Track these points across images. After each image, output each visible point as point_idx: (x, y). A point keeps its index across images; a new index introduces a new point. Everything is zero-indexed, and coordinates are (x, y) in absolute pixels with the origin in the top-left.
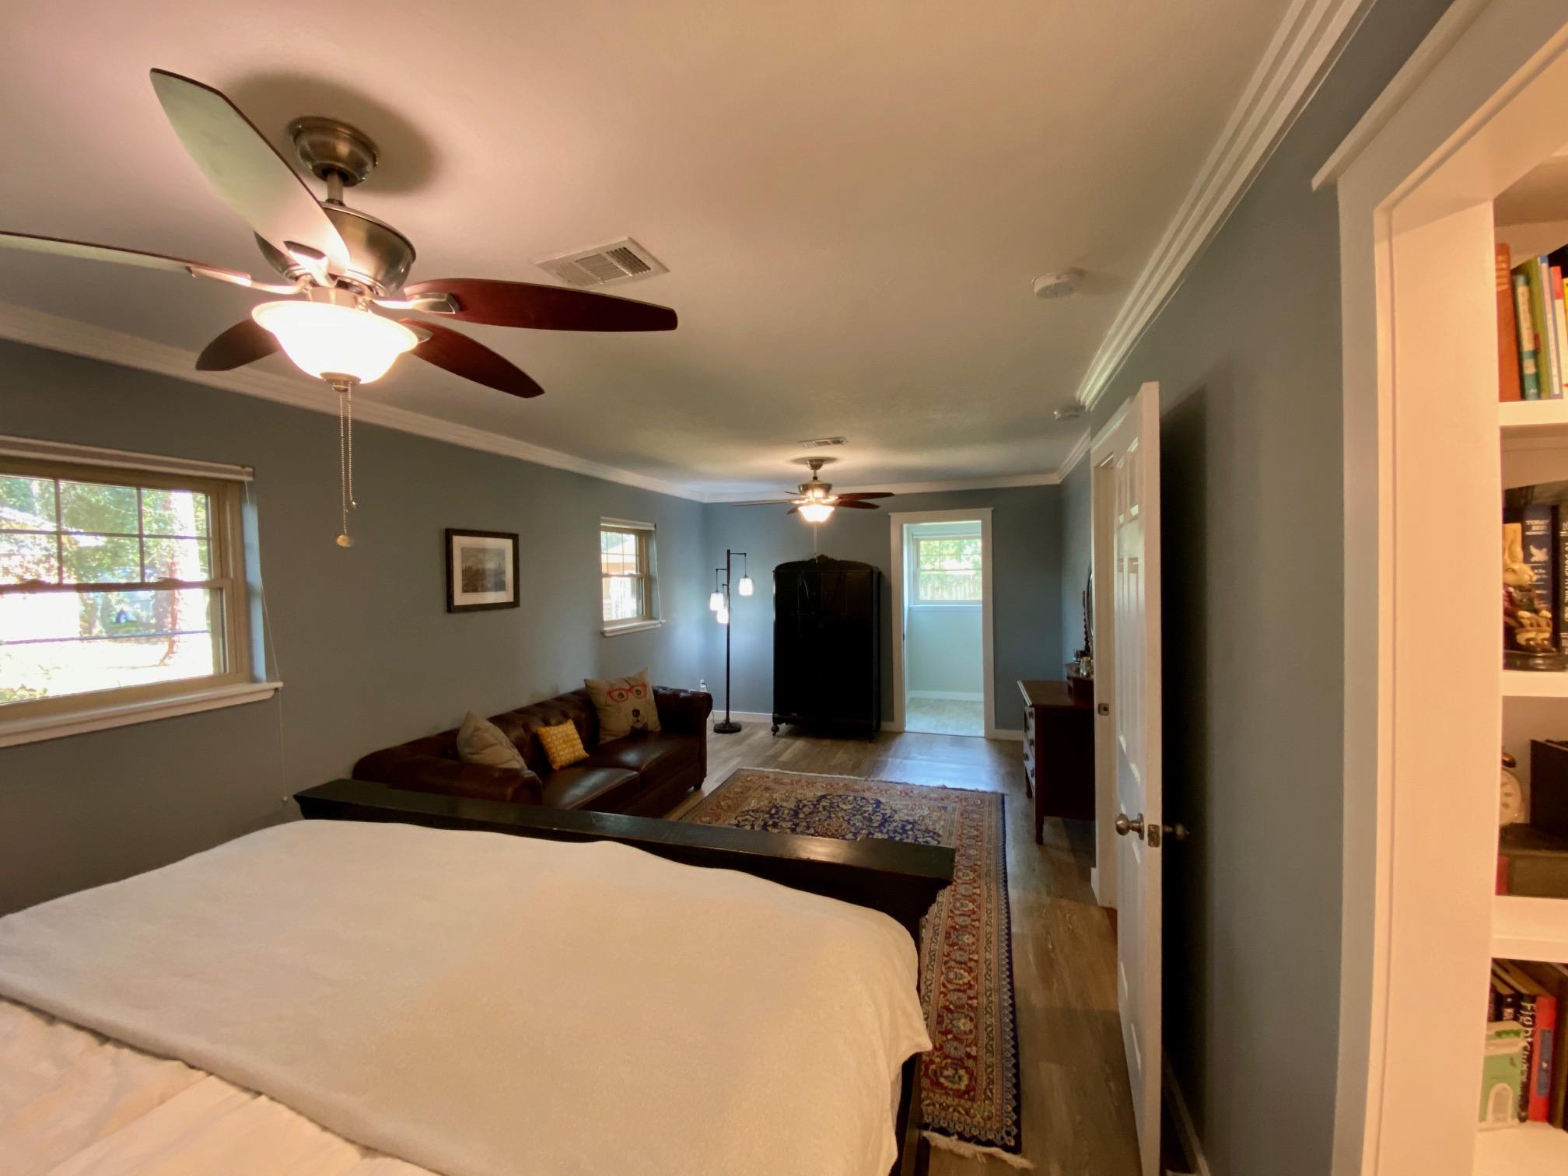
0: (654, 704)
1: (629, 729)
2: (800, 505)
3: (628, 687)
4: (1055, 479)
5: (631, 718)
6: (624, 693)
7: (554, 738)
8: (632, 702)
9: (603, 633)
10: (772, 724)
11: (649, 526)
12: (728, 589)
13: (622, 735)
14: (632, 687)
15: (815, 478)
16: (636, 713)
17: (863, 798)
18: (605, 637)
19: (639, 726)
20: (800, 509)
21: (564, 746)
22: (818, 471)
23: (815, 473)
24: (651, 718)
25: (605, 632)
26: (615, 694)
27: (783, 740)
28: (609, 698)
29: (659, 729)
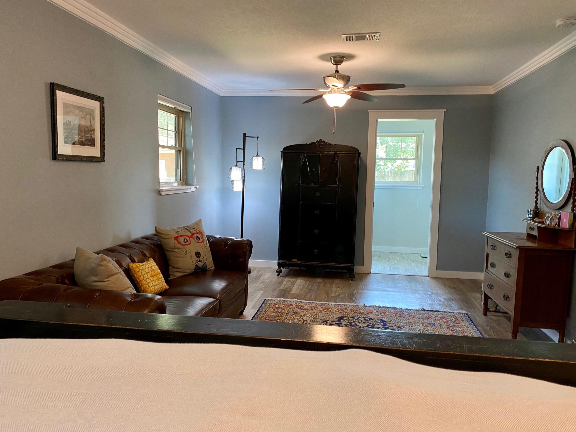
0: (209, 248)
1: (193, 267)
2: (324, 93)
3: (190, 234)
4: (491, 90)
5: (194, 257)
6: (188, 238)
7: (143, 272)
8: (193, 247)
9: (159, 192)
10: (277, 267)
11: (186, 108)
12: (244, 165)
13: (189, 271)
14: (193, 234)
15: (337, 71)
16: (198, 254)
17: (370, 319)
18: (161, 195)
19: (200, 265)
20: (324, 97)
21: (152, 279)
22: (339, 66)
23: (337, 68)
24: (208, 260)
25: (162, 190)
26: (181, 239)
27: (286, 279)
28: (176, 241)
29: (213, 268)
